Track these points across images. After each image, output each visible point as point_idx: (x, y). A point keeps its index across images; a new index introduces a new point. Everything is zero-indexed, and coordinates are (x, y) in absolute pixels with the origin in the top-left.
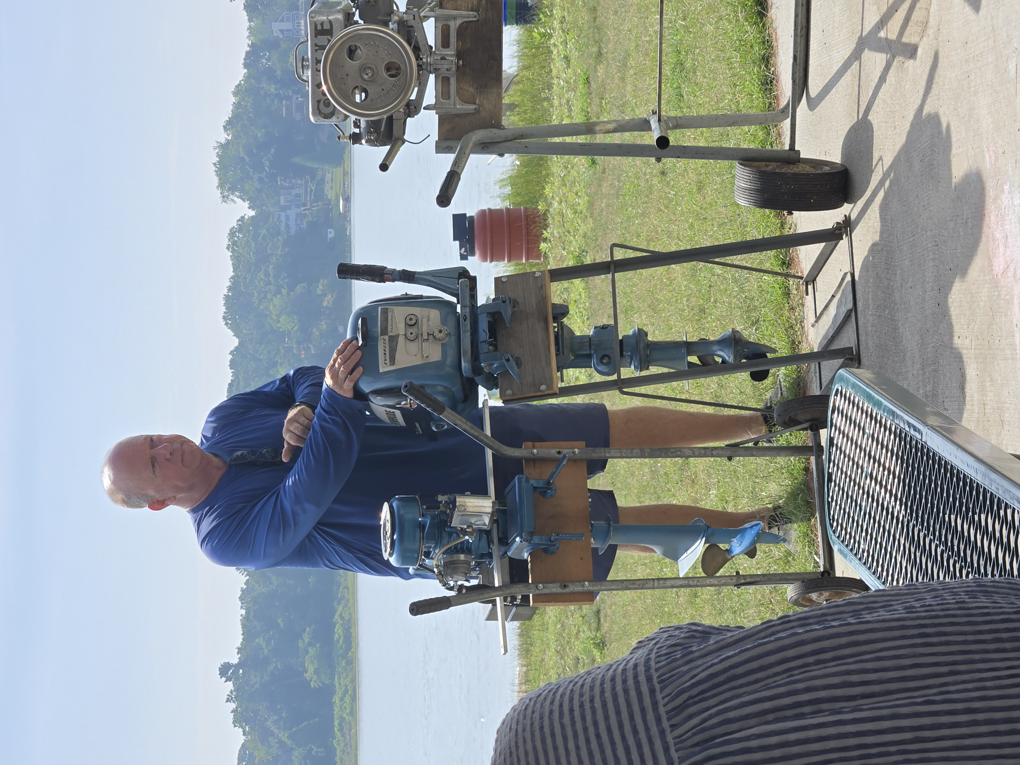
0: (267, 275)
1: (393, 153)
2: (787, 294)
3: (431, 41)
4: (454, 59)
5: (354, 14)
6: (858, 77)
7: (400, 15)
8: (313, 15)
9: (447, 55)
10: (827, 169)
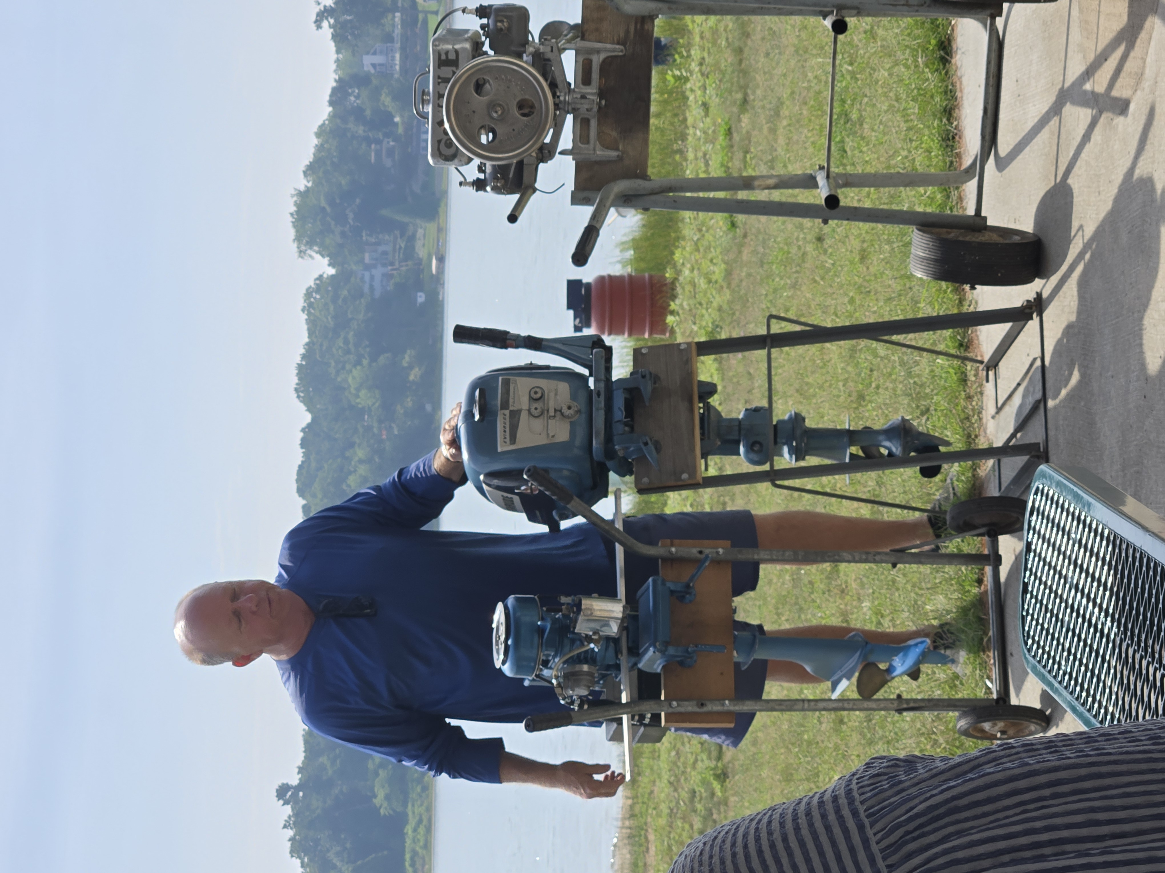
0: (346, 342)
1: (523, 203)
2: (964, 380)
3: (570, 76)
4: (595, 98)
5: (483, 44)
6: (1057, 135)
7: (536, 46)
8: (437, 43)
9: (589, 93)
10: (1017, 239)
